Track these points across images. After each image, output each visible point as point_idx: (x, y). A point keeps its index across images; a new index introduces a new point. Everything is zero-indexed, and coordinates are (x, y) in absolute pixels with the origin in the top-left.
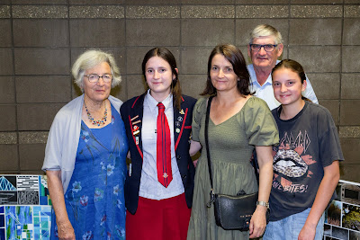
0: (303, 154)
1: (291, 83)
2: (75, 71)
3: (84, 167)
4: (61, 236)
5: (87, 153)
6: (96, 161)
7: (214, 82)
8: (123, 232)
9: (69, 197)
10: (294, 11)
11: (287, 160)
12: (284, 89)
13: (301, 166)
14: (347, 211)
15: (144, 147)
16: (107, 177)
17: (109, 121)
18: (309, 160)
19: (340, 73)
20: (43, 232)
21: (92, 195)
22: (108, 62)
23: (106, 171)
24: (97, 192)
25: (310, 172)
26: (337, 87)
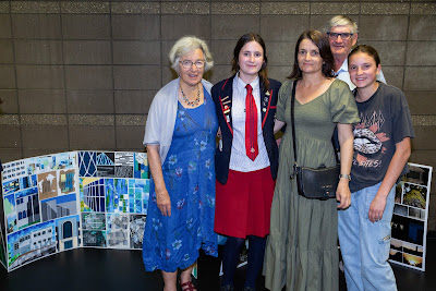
0: (377, 132)
1: (367, 66)
2: (172, 56)
3: (180, 142)
4: (159, 203)
5: (183, 131)
6: (190, 138)
7: (301, 65)
8: (213, 200)
9: (166, 169)
10: (364, 8)
11: (363, 137)
12: (360, 72)
13: (375, 143)
14: (408, 189)
15: (234, 125)
16: (200, 152)
17: (202, 102)
18: (383, 138)
19: (404, 66)
20: (137, 201)
21: (186, 167)
22: (202, 48)
23: (199, 147)
24: (191, 165)
25: (384, 149)
26: (400, 79)
